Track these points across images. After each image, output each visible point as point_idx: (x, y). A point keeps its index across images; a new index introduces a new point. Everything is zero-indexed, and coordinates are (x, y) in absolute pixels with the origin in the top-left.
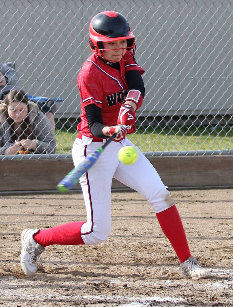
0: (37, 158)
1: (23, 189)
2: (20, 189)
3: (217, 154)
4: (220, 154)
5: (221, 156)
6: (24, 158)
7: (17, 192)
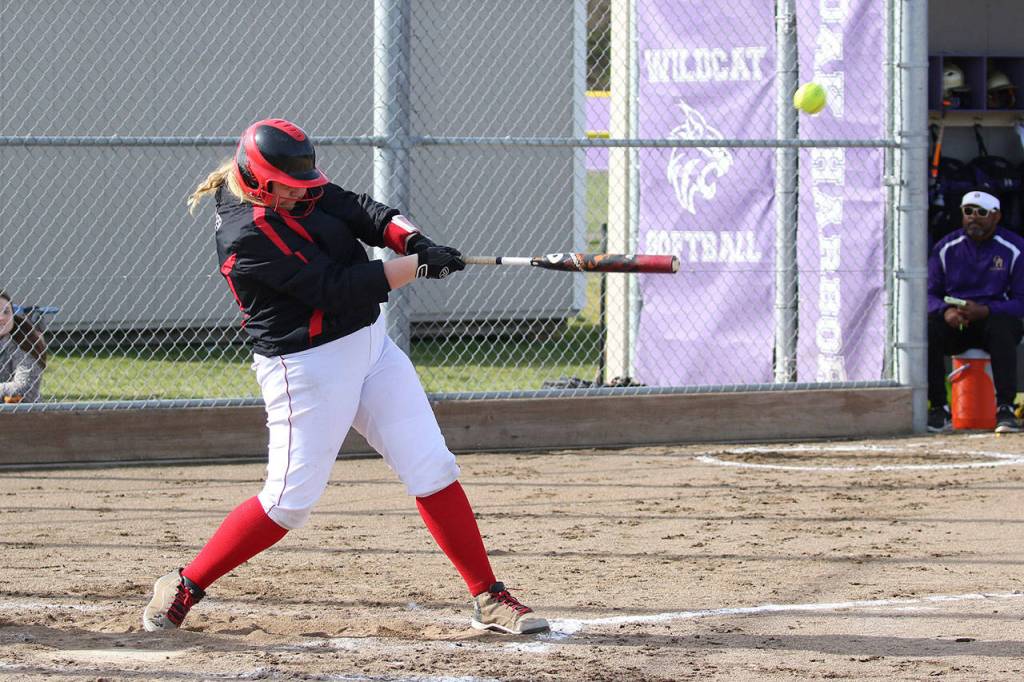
0: (40, 410)
1: (19, 461)
2: (14, 461)
6: (19, 410)
7: (9, 466)
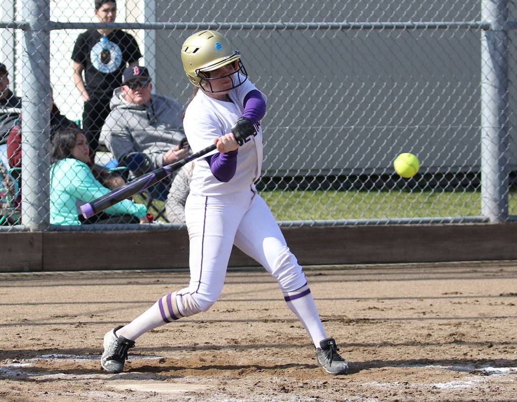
3: (448, 221)
4: (451, 222)
5: (452, 224)
